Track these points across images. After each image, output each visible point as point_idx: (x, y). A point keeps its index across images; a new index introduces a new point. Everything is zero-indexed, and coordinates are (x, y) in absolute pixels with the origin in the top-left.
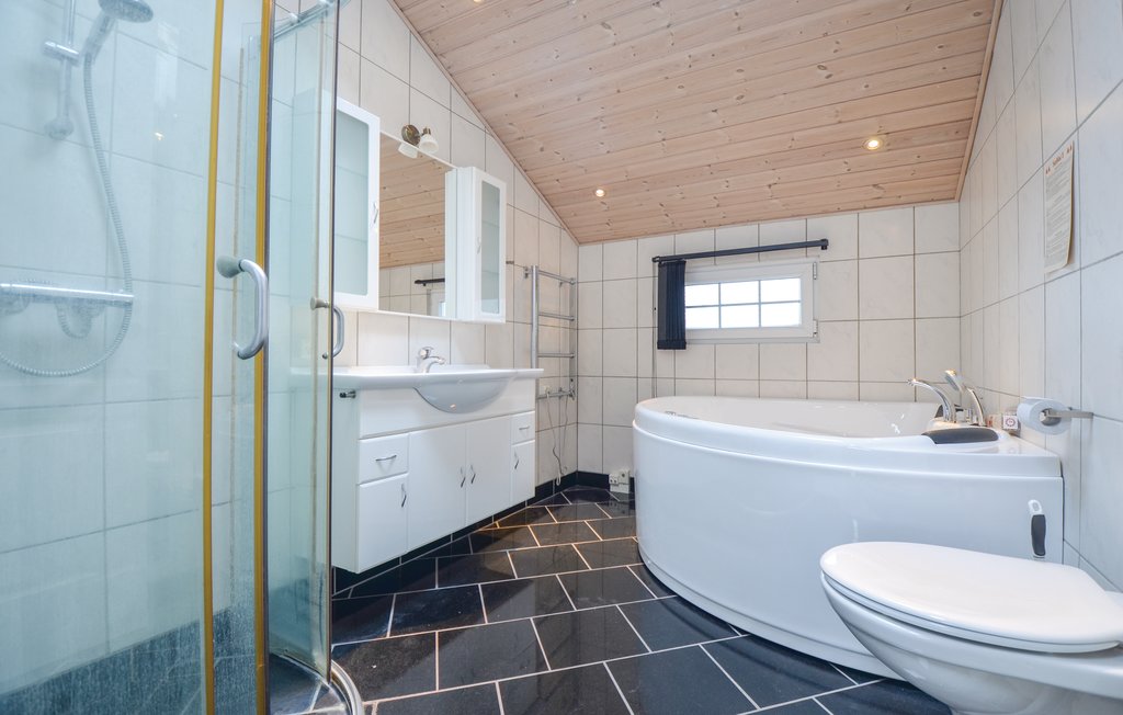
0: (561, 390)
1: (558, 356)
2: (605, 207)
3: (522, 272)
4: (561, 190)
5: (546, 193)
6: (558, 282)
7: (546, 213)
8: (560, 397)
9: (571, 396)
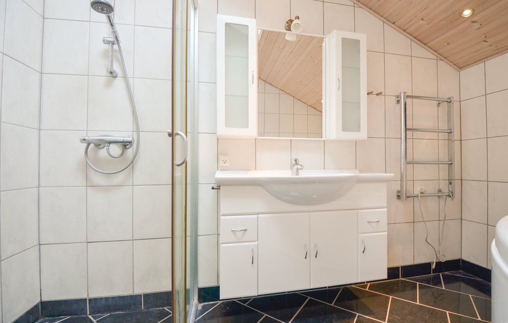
0: (440, 191)
1: (438, 163)
2: (477, 25)
3: (394, 100)
4: (428, 26)
5: (416, 34)
6: (436, 103)
7: (419, 50)
8: (439, 197)
9: (449, 196)
